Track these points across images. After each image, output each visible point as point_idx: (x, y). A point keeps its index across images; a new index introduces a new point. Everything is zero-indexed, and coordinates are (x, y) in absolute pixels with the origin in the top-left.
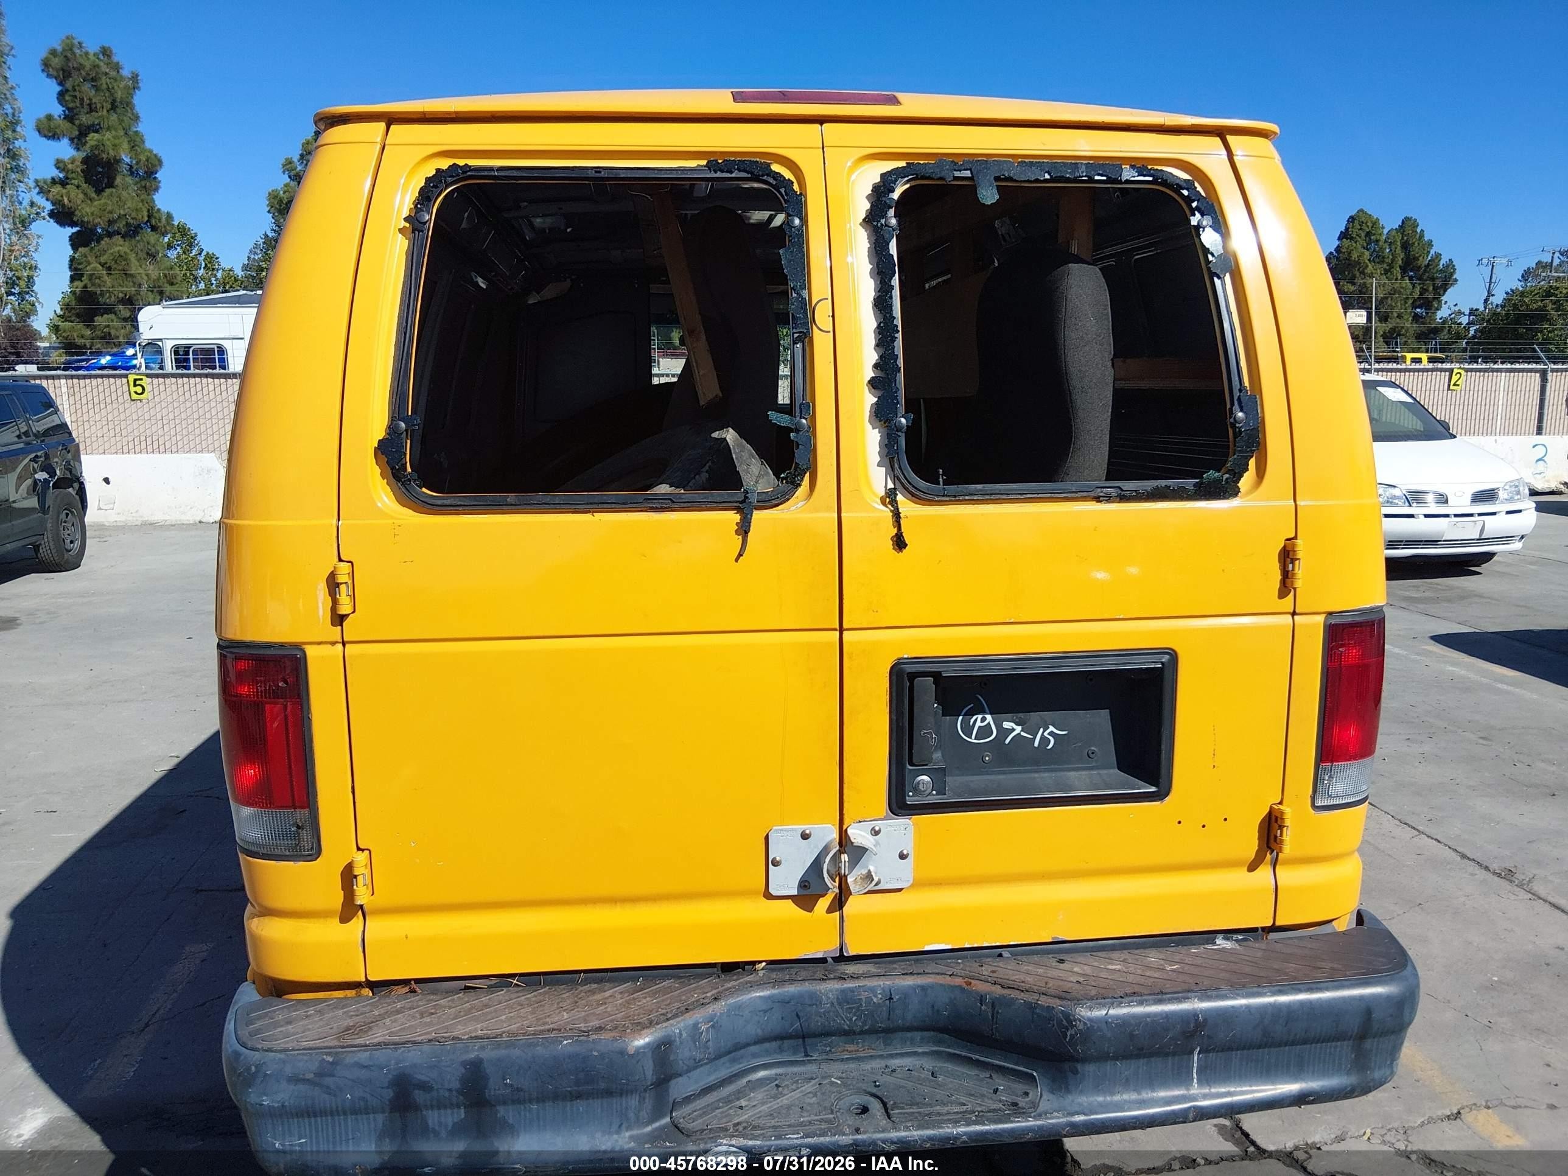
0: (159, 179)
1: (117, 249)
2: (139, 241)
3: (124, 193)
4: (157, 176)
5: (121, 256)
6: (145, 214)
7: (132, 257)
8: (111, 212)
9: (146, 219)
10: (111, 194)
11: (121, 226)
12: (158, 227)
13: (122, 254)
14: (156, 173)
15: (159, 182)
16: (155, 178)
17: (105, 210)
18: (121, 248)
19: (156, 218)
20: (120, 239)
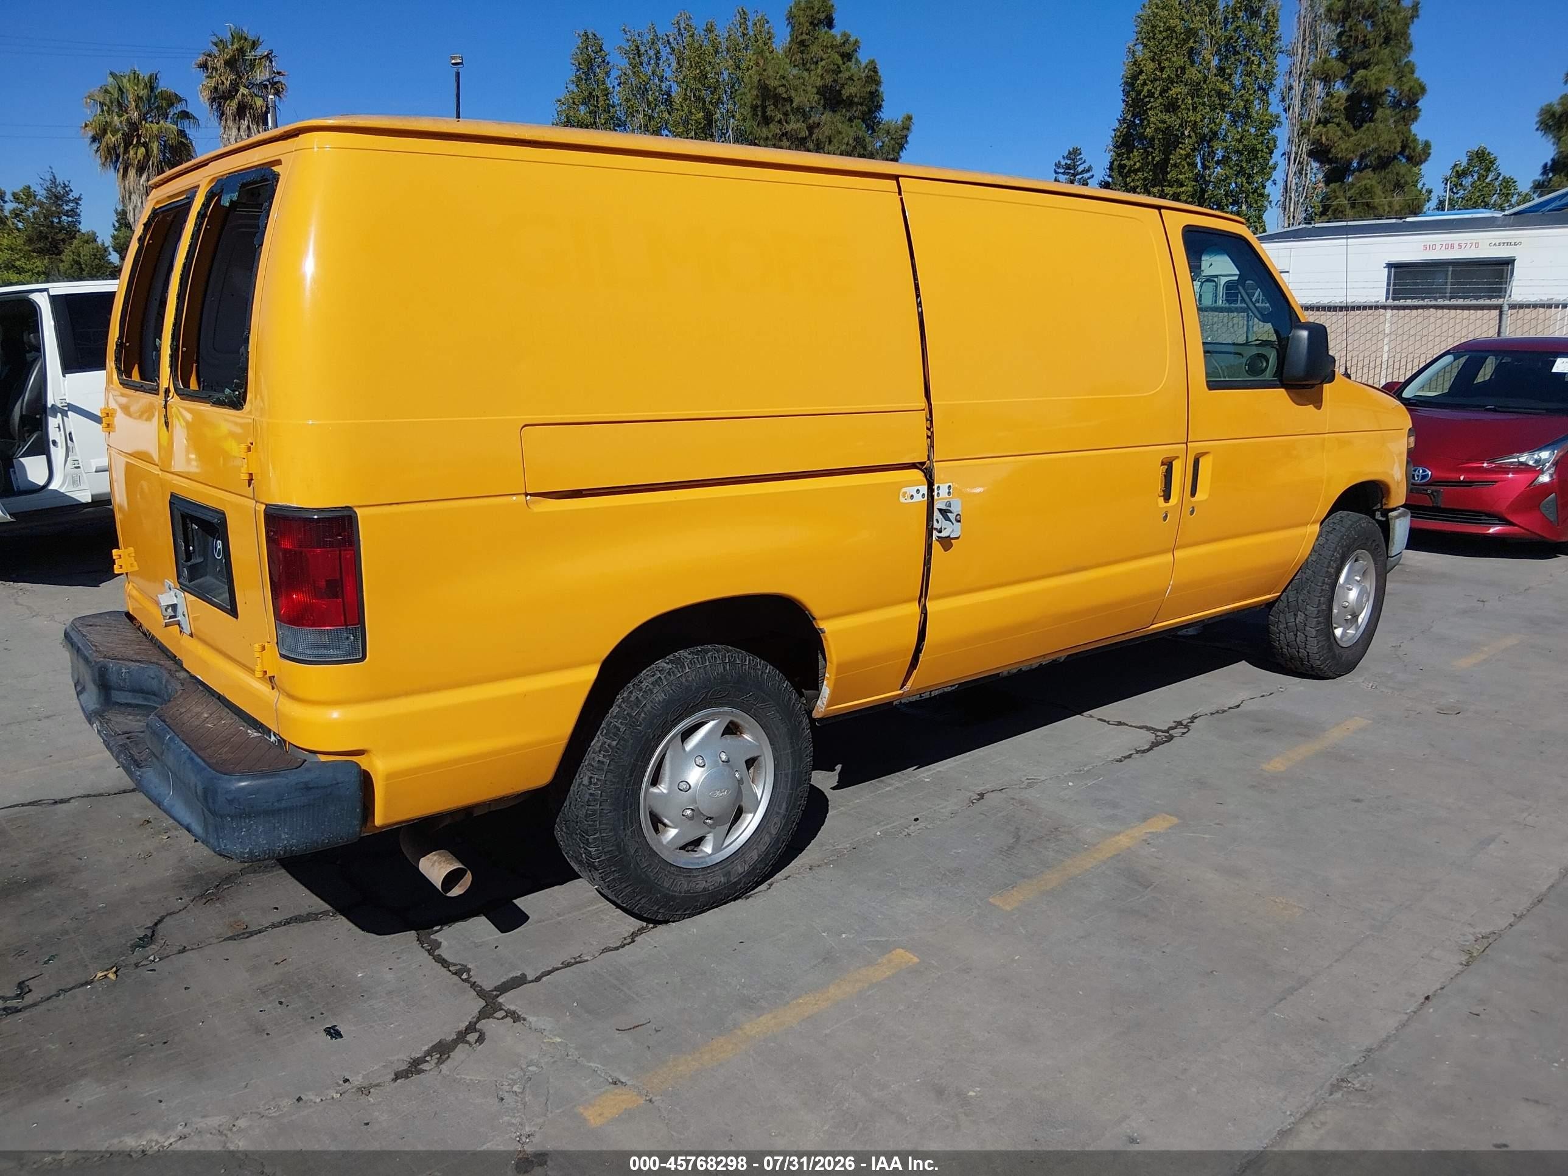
0: (1420, 108)
1: (1364, 183)
2: (1388, 173)
3: (1381, 126)
4: (1418, 104)
5: (1366, 189)
6: (1399, 145)
7: (1378, 190)
8: (1364, 147)
9: (1399, 149)
10: (1368, 129)
11: (1373, 158)
12: (1412, 157)
13: (1368, 186)
14: (1417, 102)
15: (1420, 110)
16: (1416, 107)
17: (1359, 145)
18: (1368, 181)
19: (1410, 148)
20: (1370, 172)
